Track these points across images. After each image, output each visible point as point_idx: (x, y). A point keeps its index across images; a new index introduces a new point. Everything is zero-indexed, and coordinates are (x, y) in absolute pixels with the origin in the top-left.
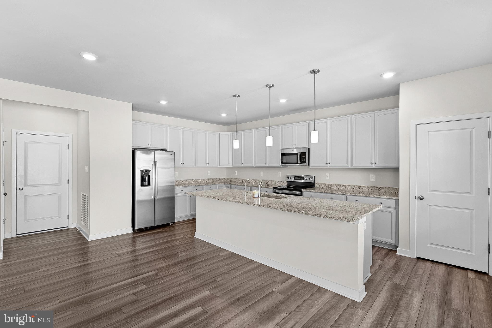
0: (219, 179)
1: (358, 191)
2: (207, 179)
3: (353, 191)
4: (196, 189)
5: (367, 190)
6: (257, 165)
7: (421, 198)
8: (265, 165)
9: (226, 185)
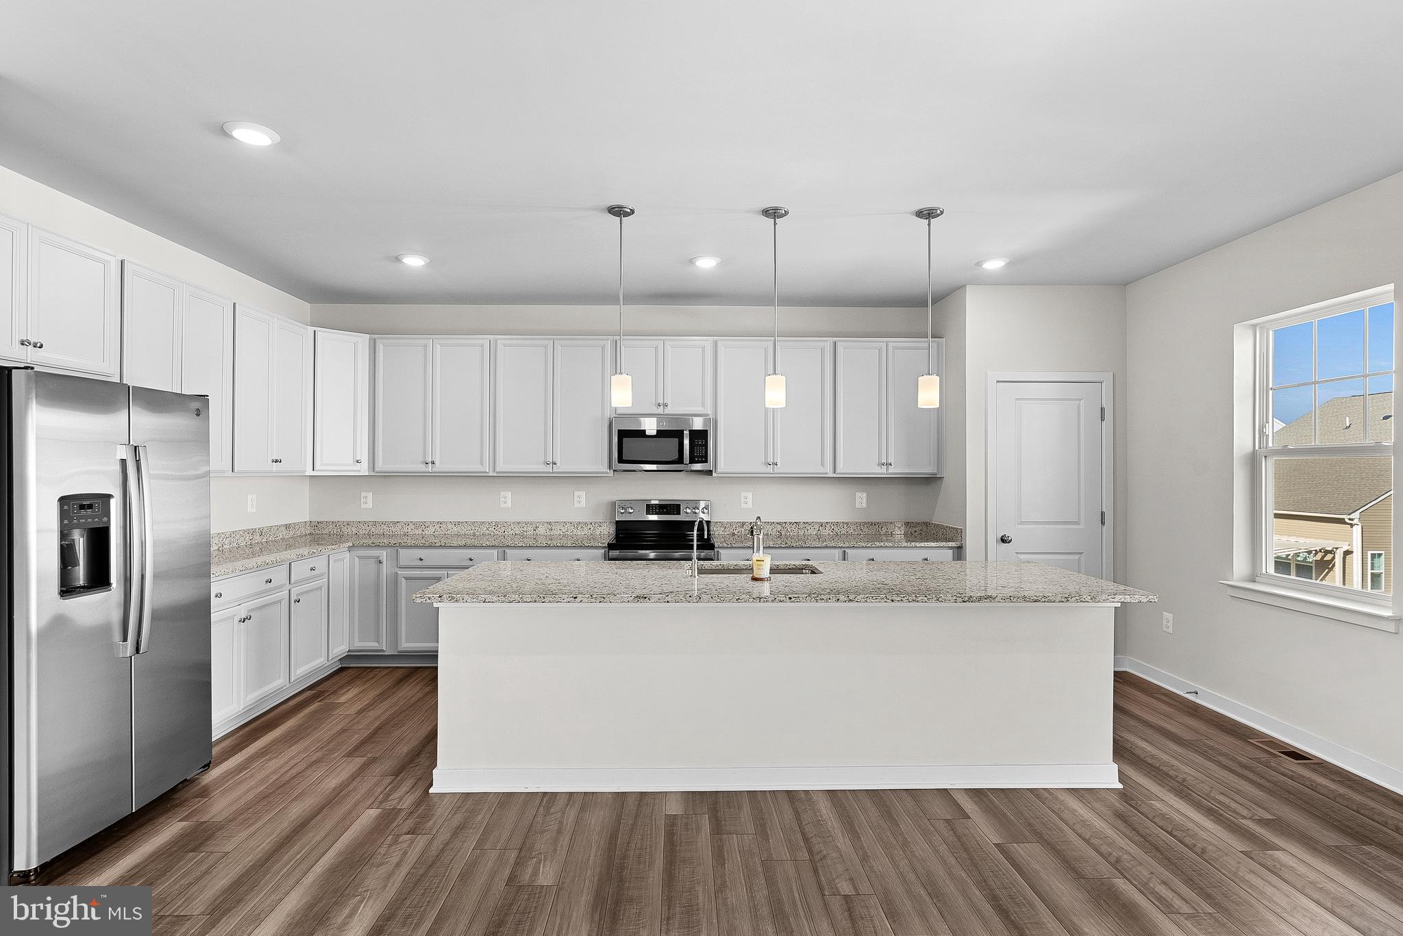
0: (287, 527)
1: (829, 535)
2: (248, 531)
3: (819, 537)
4: (267, 578)
5: (852, 531)
6: (502, 467)
7: (1004, 540)
8: (542, 468)
9: (362, 552)
